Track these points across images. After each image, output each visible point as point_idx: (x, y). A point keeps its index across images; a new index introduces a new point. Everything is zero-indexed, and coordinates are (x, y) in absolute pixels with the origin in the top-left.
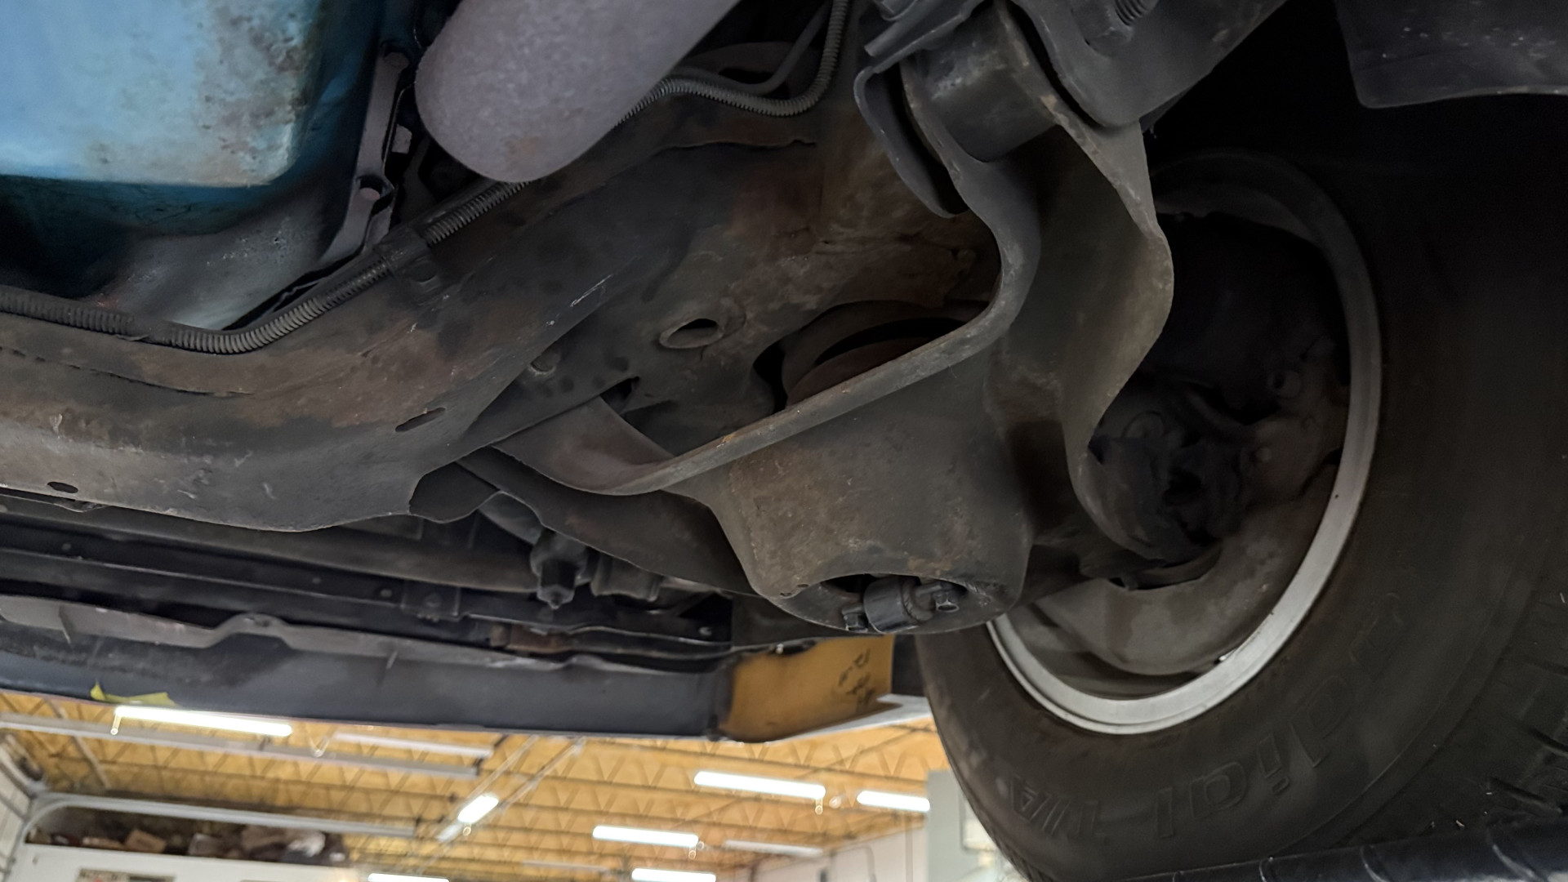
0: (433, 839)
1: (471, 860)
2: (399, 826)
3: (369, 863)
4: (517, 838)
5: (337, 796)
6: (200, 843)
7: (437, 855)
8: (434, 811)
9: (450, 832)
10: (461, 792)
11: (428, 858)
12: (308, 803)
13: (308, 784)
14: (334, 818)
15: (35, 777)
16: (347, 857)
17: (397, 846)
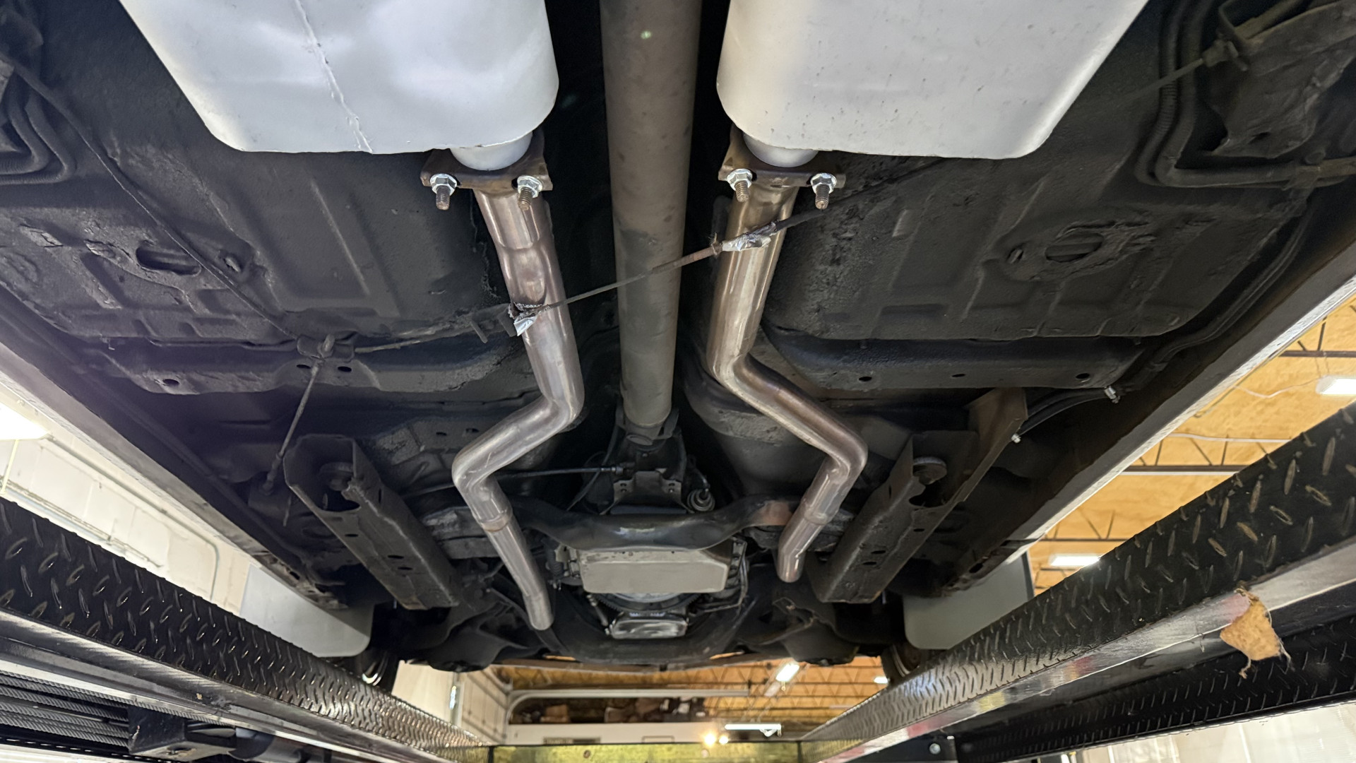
0: (762, 696)
2: (738, 688)
3: (722, 717)
4: (822, 689)
6: (610, 713)
7: (768, 707)
8: (759, 676)
9: (773, 690)
11: (763, 709)
12: (674, 680)
14: (694, 688)
16: (707, 713)
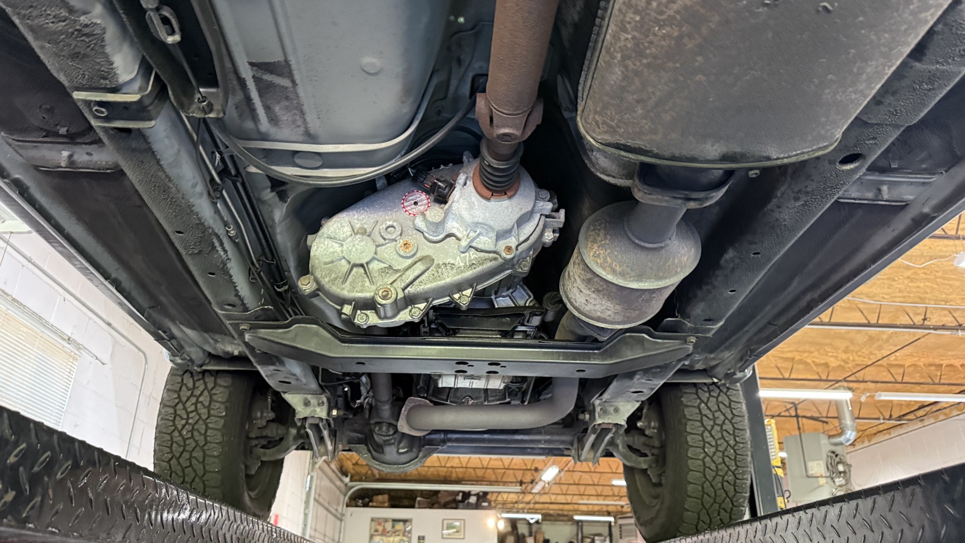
0: (530, 493)
1: (551, 503)
2: (513, 485)
3: (500, 508)
4: (573, 489)
5: (480, 473)
6: (419, 501)
7: (532, 502)
8: (528, 479)
9: (537, 489)
10: (540, 468)
11: (529, 503)
12: (466, 478)
13: (466, 468)
14: (481, 485)
15: (347, 476)
16: (490, 503)
17: (513, 497)
